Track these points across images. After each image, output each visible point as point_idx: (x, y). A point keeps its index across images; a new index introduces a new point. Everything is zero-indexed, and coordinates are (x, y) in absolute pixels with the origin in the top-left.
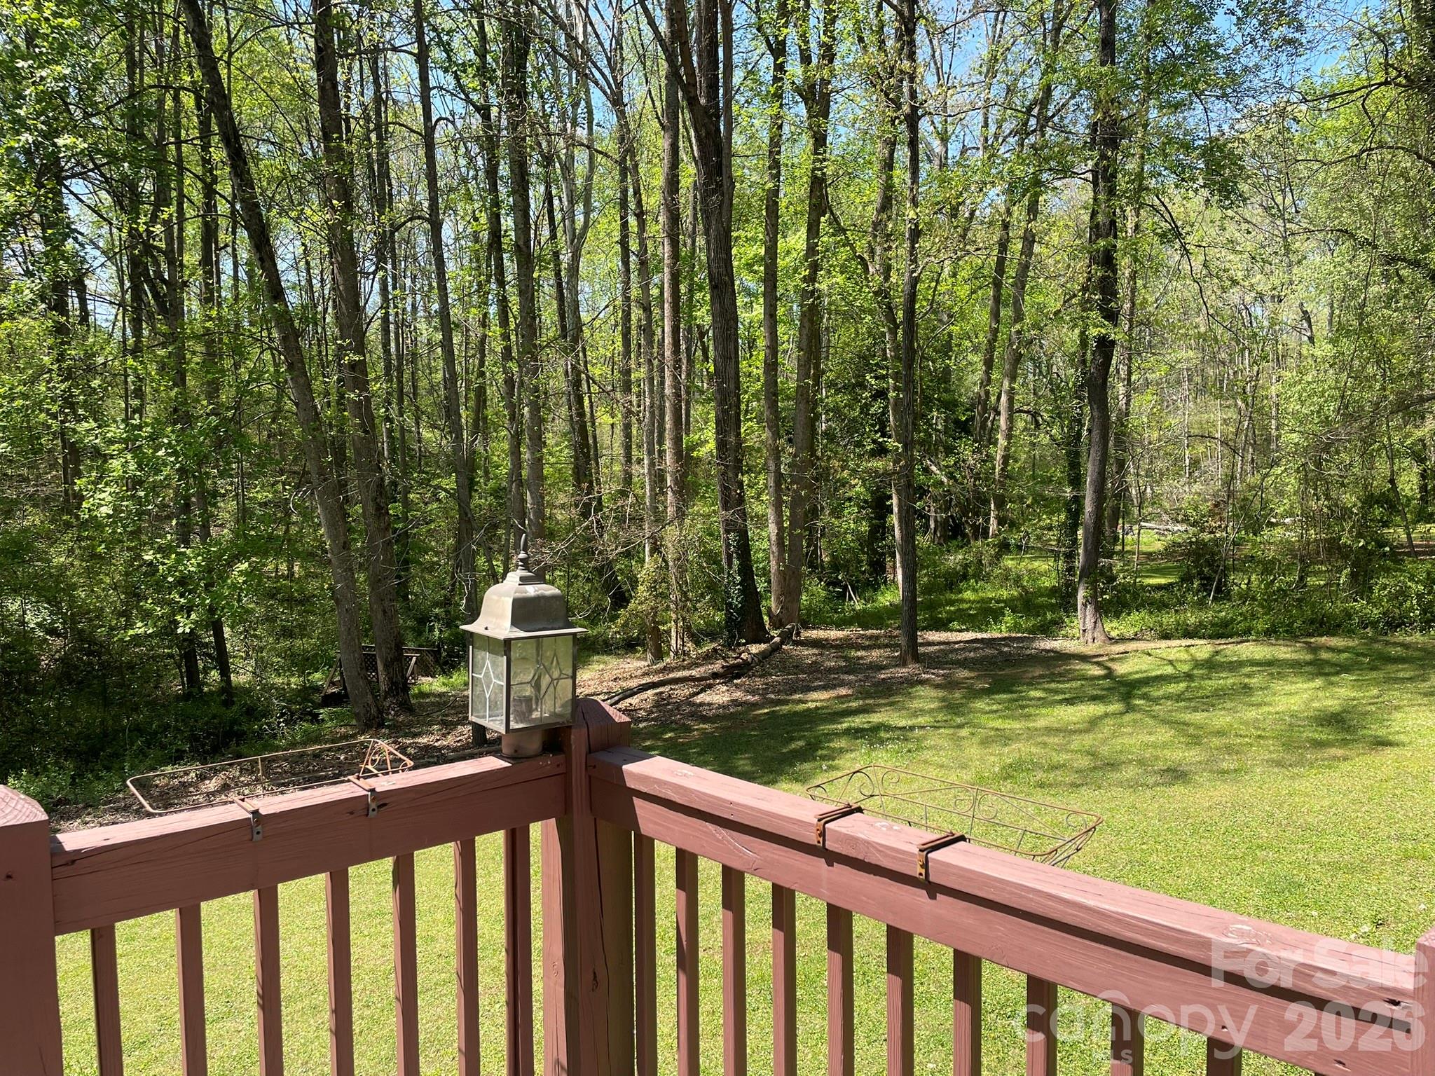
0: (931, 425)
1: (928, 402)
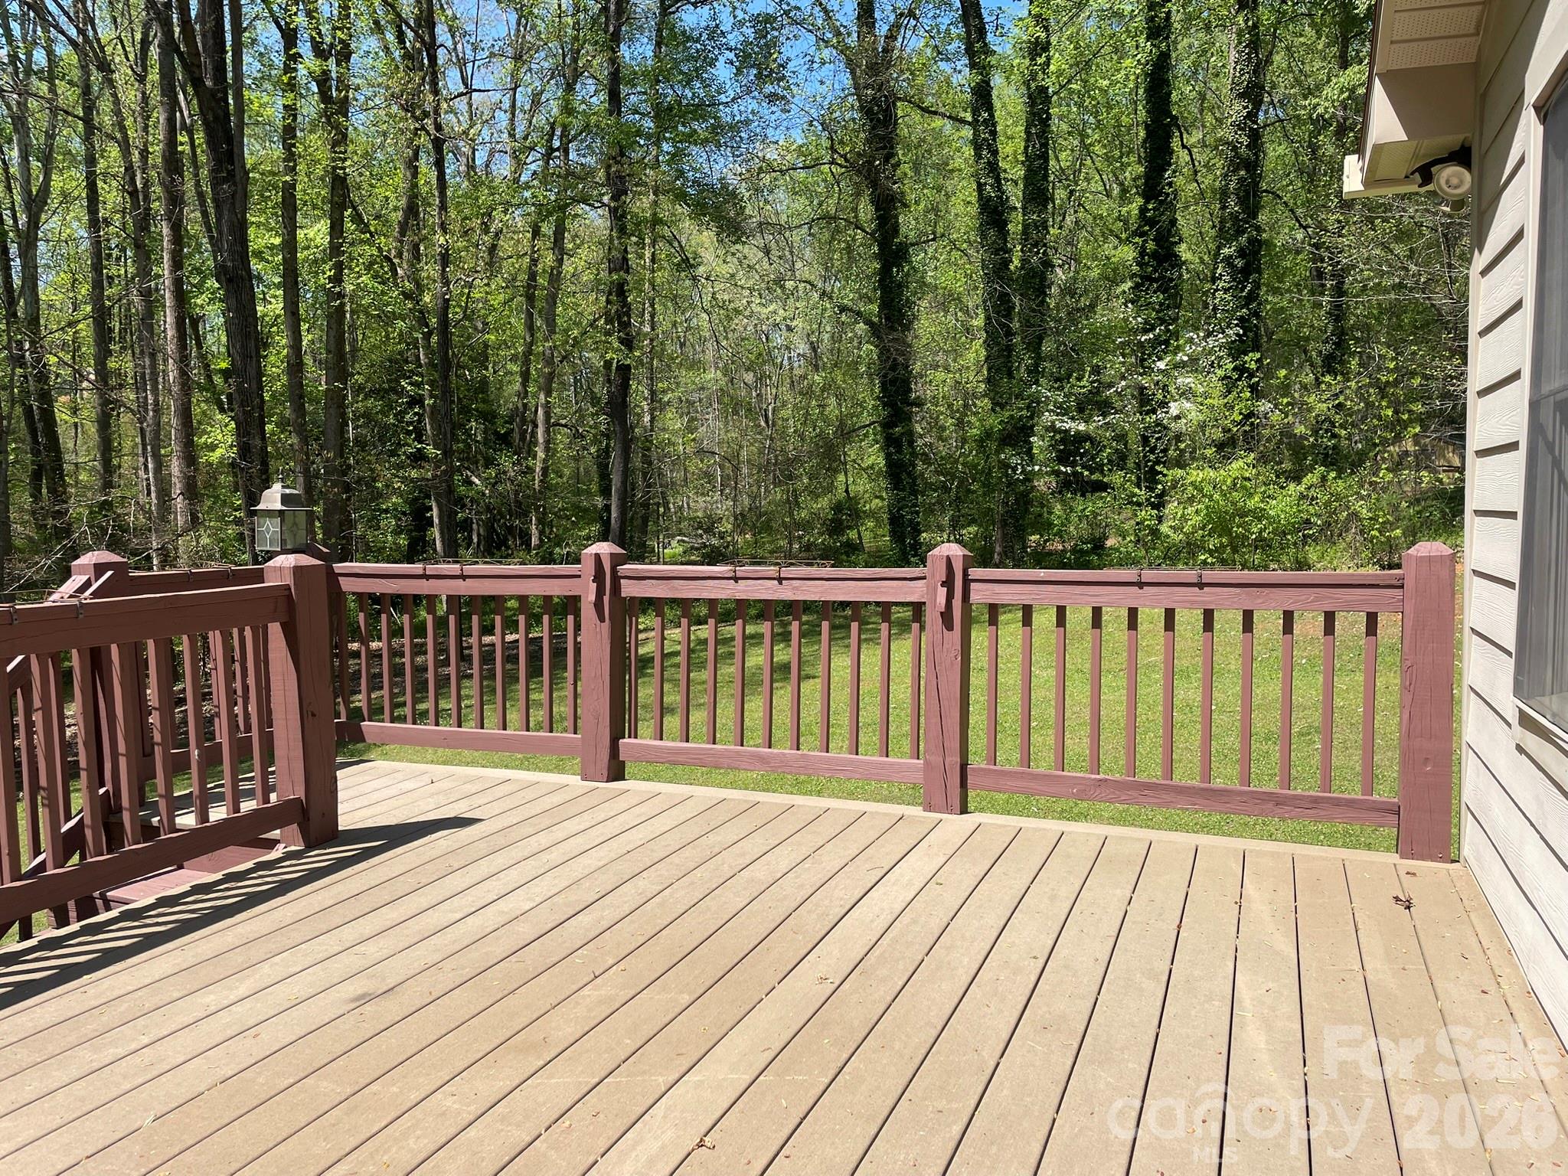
0: (470, 435)
1: (465, 411)
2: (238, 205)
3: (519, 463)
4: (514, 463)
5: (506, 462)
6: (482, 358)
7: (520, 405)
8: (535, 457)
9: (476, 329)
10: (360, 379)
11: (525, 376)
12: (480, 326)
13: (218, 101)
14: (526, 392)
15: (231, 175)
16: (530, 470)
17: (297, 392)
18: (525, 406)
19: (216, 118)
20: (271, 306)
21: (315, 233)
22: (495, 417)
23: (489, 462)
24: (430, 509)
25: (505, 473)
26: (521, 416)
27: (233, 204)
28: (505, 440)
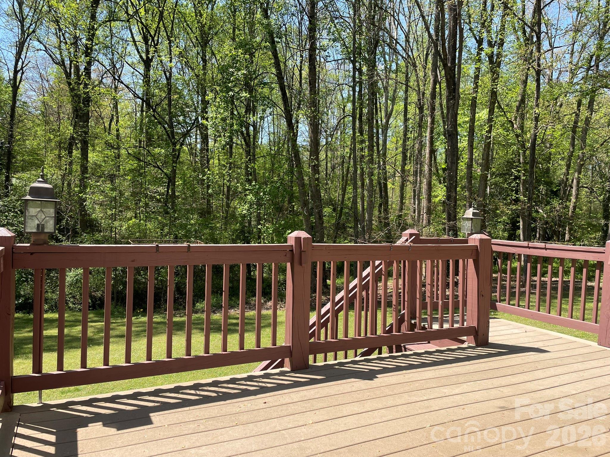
0: (539, 192)
1: (539, 182)
2: (455, 107)
3: (562, 203)
4: (559, 204)
5: (556, 203)
6: (548, 159)
7: (565, 179)
8: (570, 201)
9: (546, 147)
10: (494, 170)
11: (568, 166)
12: (548, 145)
13: (452, 71)
14: (568, 173)
15: (454, 97)
16: (567, 207)
17: (470, 176)
18: (567, 179)
19: (451, 77)
20: (463, 143)
21: (483, 114)
22: (552, 184)
23: (548, 203)
24: (519, 222)
25: (554, 208)
26: (565, 184)
27: (454, 107)
28: (555, 194)
